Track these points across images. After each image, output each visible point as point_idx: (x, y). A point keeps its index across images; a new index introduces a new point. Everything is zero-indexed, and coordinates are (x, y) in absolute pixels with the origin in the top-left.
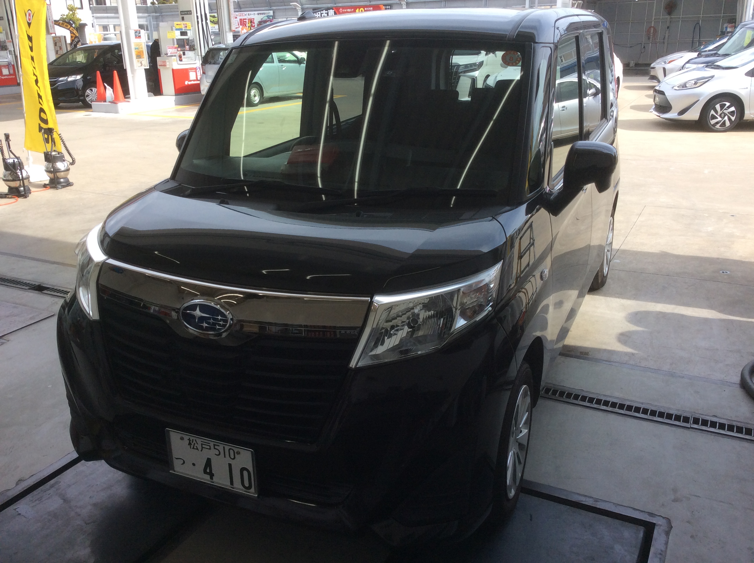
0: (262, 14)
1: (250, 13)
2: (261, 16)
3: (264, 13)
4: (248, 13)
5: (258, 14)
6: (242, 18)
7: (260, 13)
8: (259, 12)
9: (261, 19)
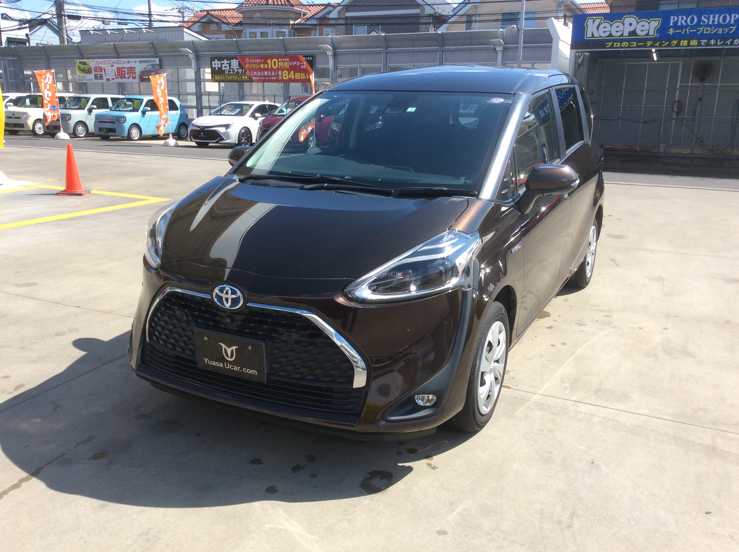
0: (145, 62)
1: (130, 60)
2: (144, 65)
3: (148, 61)
4: (127, 60)
5: (140, 62)
6: (120, 66)
7: (143, 61)
8: (142, 59)
9: (144, 69)
